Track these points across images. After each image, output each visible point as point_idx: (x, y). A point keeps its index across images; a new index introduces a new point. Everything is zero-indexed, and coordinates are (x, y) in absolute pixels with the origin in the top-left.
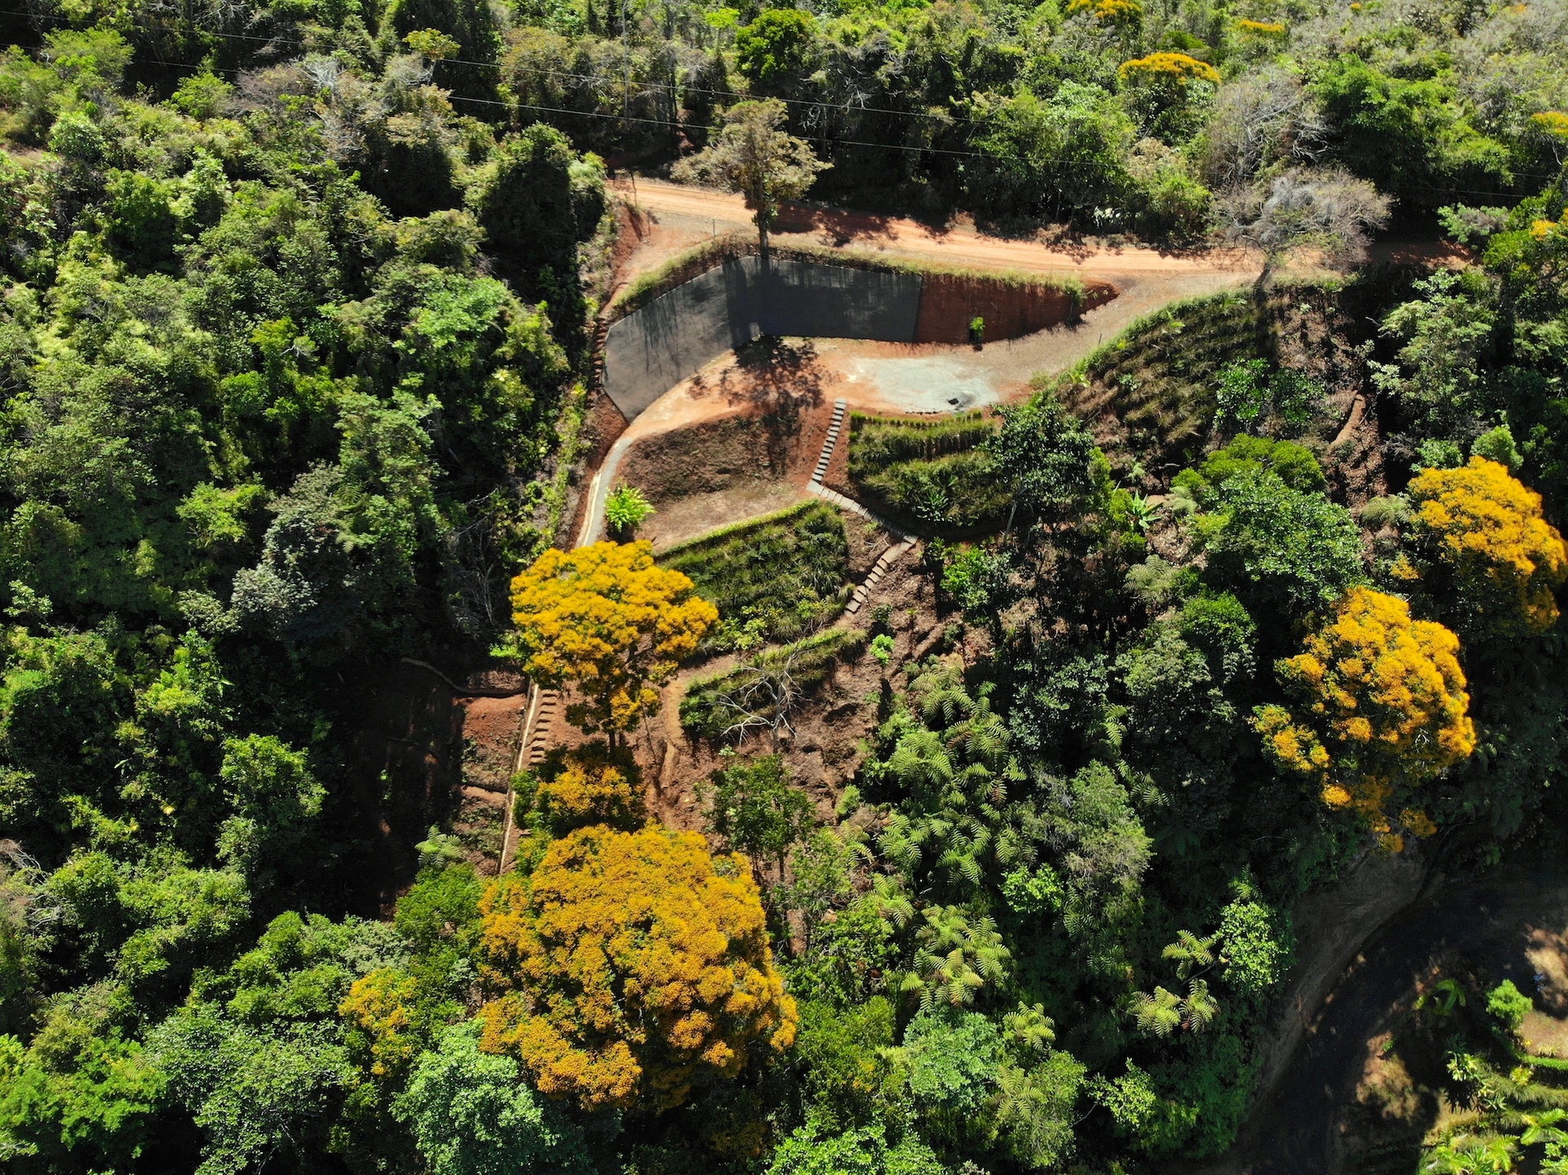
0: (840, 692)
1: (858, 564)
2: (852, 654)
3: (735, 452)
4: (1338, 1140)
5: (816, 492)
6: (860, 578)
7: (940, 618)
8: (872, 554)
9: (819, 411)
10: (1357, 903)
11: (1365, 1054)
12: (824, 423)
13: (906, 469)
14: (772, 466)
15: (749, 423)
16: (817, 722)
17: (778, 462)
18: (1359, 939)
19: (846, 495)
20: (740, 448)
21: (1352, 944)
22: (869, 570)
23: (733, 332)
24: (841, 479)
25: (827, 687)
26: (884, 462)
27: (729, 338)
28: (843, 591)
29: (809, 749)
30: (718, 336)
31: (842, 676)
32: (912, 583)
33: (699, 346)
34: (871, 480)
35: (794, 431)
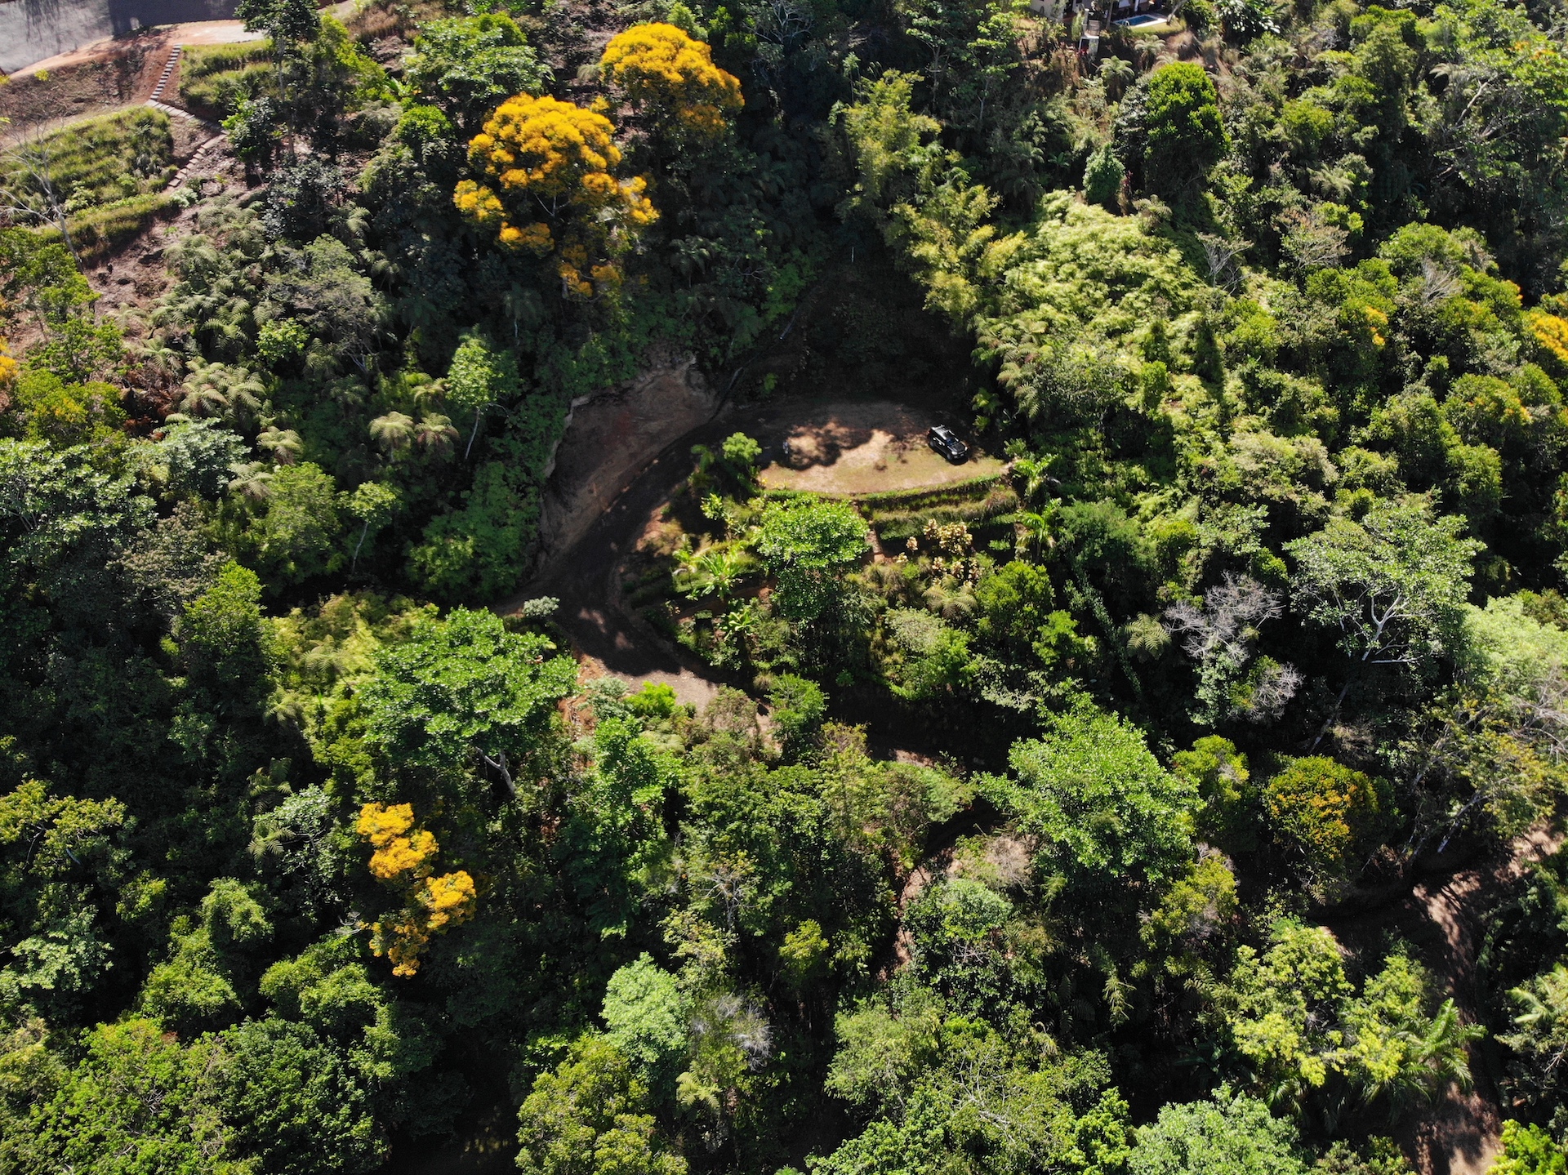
0: (156, 242)
1: (180, 151)
2: (170, 212)
3: (90, 86)
4: (617, 578)
5: (151, 105)
6: (183, 163)
7: (250, 187)
8: (194, 144)
9: (160, 52)
10: (648, 419)
11: (648, 519)
12: (164, 59)
13: (217, 77)
14: (121, 95)
15: (102, 66)
16: (132, 263)
17: (124, 92)
18: (656, 448)
19: (178, 107)
20: (95, 84)
21: (648, 451)
22: (191, 156)
23: (114, 23)
24: (175, 97)
25: (145, 238)
26: (202, 74)
27: (110, 28)
28: (165, 171)
29: (124, 282)
30: (100, 26)
31: (159, 230)
32: (227, 163)
33: (82, 31)
34: (194, 91)
35: (138, 68)
